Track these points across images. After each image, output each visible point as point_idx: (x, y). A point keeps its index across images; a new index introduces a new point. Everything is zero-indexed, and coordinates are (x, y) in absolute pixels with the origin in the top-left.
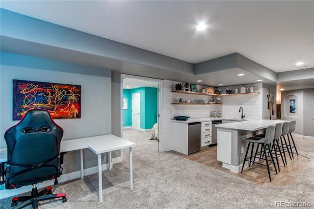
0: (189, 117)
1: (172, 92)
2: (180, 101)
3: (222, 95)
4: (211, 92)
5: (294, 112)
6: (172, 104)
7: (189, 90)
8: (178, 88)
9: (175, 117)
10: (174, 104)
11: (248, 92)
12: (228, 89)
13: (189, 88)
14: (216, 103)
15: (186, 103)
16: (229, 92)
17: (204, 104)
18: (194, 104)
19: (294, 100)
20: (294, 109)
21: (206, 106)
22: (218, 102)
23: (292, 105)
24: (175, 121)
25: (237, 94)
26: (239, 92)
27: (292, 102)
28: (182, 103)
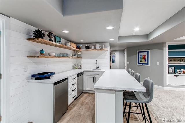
0: (54, 73)
1: (28, 39)
2: (41, 53)
3: (82, 50)
4: (74, 46)
5: (114, 63)
6: (28, 57)
7: (54, 41)
8: (38, 35)
9: (33, 76)
10: (31, 57)
11: (101, 48)
12: (87, 46)
13: (53, 39)
14: (77, 57)
15: (50, 55)
16: (87, 48)
17: (69, 57)
18: (59, 57)
19: (114, 56)
20: (114, 61)
21: (71, 59)
22: (79, 56)
23: (113, 59)
24: (34, 81)
25: (93, 50)
26: (95, 48)
27: (113, 57)
28: (44, 56)
